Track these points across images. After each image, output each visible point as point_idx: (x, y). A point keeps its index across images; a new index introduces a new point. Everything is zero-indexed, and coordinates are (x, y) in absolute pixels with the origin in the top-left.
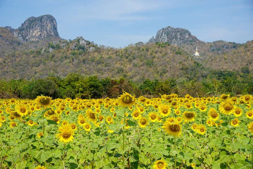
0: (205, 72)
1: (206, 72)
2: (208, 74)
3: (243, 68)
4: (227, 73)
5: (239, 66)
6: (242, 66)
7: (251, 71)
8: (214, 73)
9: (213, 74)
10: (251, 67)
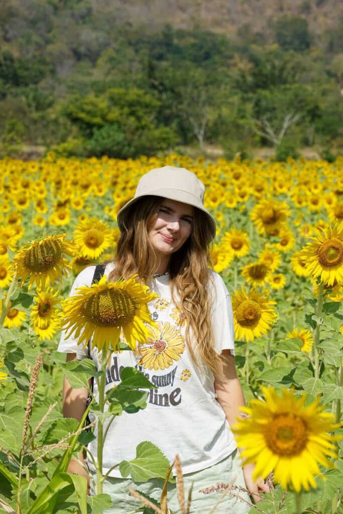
0: (89, 36)
1: (94, 35)
2: (106, 45)
3: (283, 25)
4: (194, 45)
5: (269, 12)
6: (281, 15)
7: (319, 37)
8: (133, 41)
9: (130, 44)
10: (321, 19)
